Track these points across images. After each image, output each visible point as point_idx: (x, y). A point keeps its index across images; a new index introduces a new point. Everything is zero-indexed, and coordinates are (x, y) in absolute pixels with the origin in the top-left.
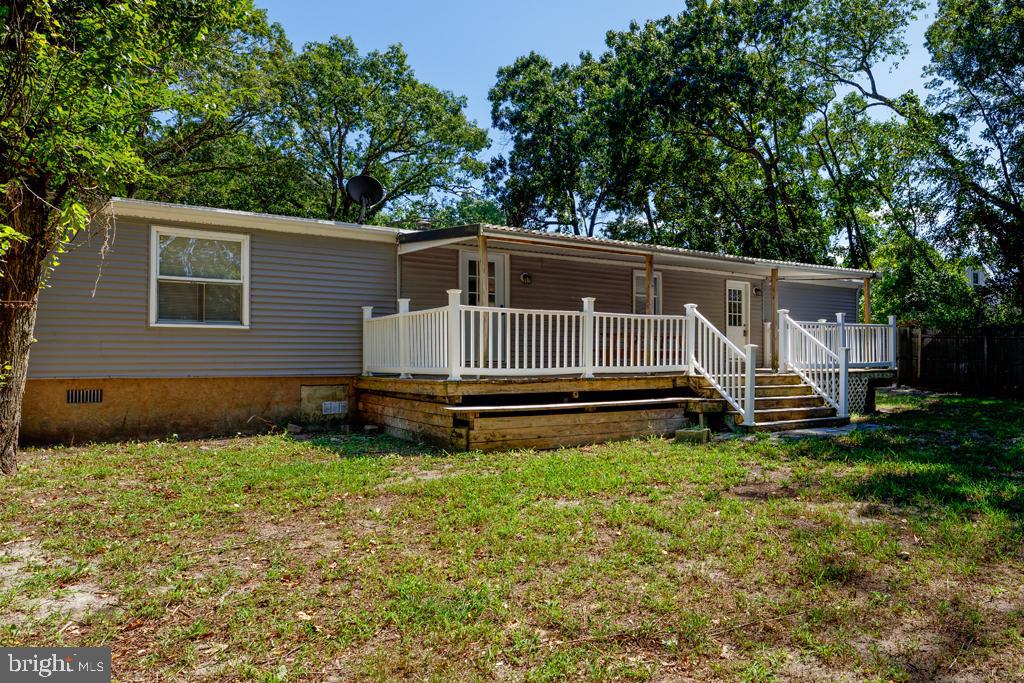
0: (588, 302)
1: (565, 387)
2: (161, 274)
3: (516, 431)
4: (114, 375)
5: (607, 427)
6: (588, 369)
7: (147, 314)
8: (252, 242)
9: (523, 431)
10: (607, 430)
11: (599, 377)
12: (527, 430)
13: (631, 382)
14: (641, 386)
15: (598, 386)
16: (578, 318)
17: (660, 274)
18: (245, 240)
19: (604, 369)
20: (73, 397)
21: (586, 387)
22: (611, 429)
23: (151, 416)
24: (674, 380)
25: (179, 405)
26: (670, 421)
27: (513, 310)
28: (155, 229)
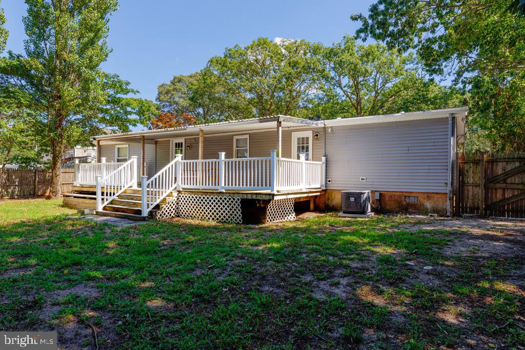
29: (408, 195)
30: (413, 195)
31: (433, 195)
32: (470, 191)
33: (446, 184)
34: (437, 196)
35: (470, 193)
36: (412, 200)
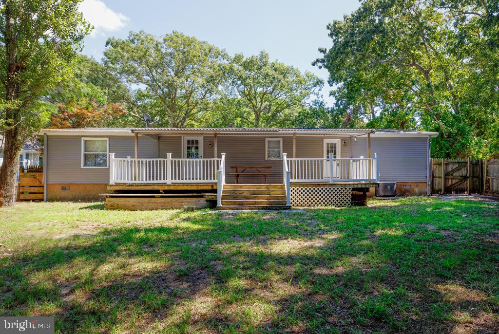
0: (169, 155)
1: (156, 188)
2: (85, 152)
3: (123, 203)
4: (72, 182)
5: (165, 204)
6: (169, 181)
7: (80, 164)
8: (109, 140)
9: (125, 203)
10: (164, 205)
11: (174, 184)
12: (128, 203)
13: (189, 186)
14: (194, 188)
15: (172, 188)
16: (164, 161)
17: (282, 138)
18: (107, 139)
19: (177, 181)
20: (63, 189)
21: (166, 188)
22: (166, 205)
23: (82, 195)
24: (212, 186)
25: (89, 192)
26: (197, 203)
27: (139, 159)
28: (82, 138)
29: (405, 184)
30: (408, 184)
31: (419, 184)
32: (437, 181)
33: (426, 177)
34: (421, 184)
35: (437, 182)
36: (408, 187)
